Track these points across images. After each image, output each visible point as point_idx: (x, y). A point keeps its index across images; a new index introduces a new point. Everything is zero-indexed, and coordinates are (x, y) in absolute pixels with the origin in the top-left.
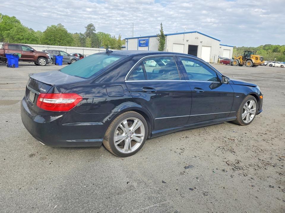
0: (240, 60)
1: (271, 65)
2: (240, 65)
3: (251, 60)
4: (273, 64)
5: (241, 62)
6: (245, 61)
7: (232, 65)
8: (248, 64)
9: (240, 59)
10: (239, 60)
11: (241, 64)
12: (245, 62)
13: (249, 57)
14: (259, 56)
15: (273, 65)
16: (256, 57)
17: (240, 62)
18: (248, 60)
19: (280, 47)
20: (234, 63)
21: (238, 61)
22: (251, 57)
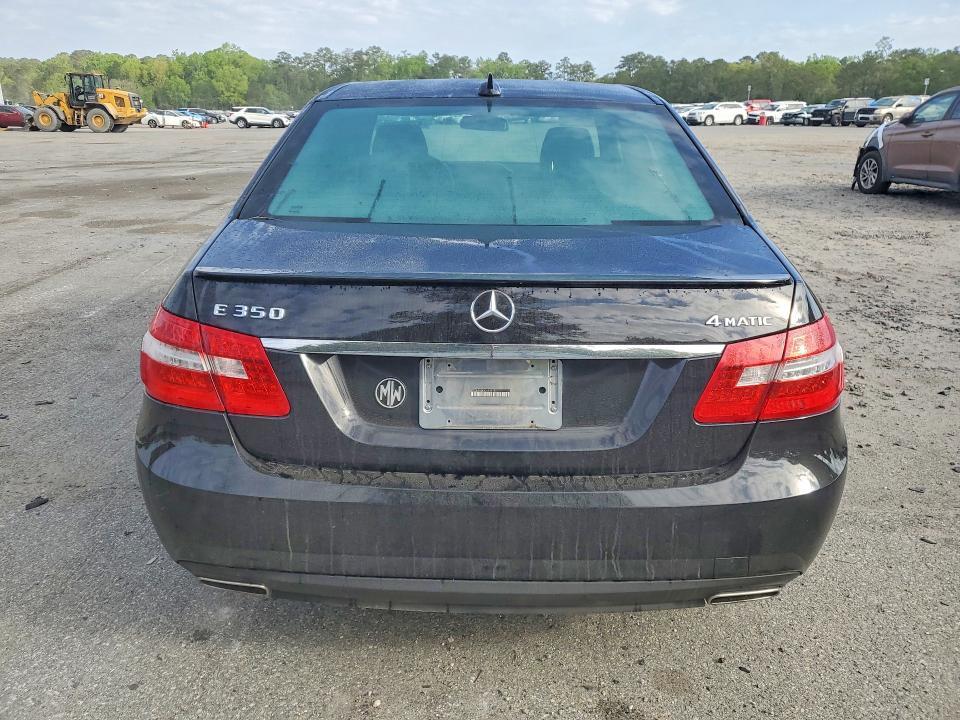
0: (62, 109)
1: (153, 123)
2: (66, 127)
3: (103, 108)
4: (159, 118)
5: (69, 116)
6: (82, 112)
7: (34, 129)
8: (95, 123)
9: (58, 103)
10: (56, 108)
11: (69, 122)
12: (85, 118)
13: (91, 97)
14: (127, 93)
15: (161, 123)
16: (117, 98)
17: (62, 118)
18: (92, 106)
19: (125, 62)
20: (42, 122)
21: (55, 112)
22: (101, 96)
